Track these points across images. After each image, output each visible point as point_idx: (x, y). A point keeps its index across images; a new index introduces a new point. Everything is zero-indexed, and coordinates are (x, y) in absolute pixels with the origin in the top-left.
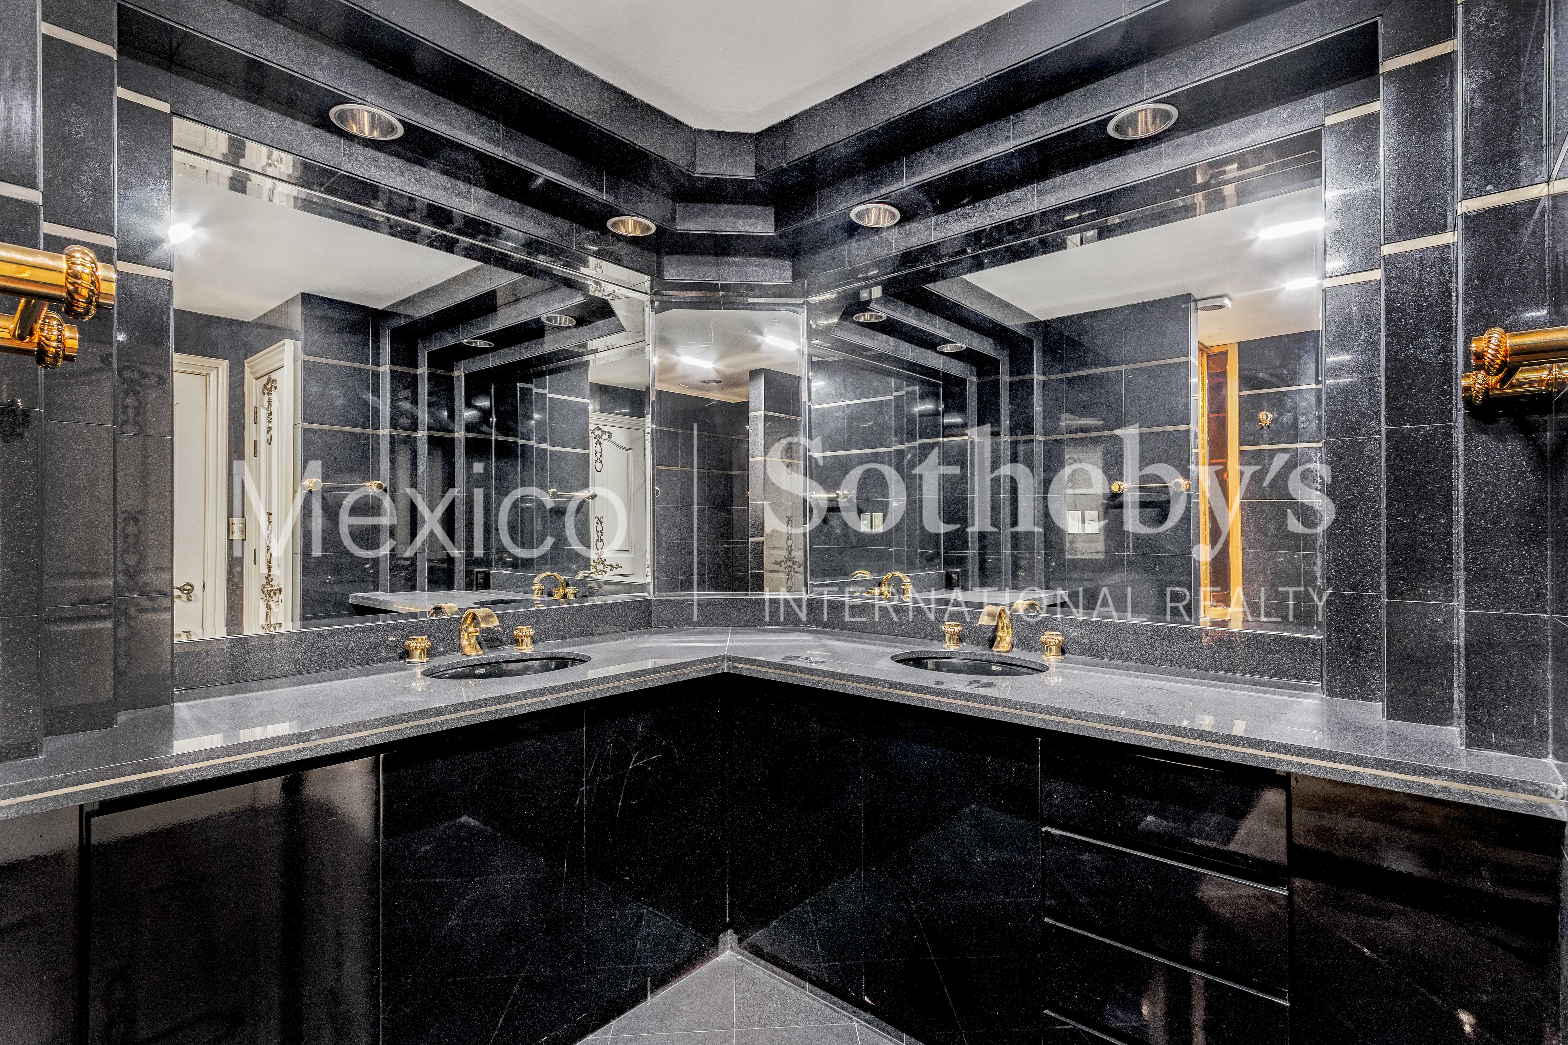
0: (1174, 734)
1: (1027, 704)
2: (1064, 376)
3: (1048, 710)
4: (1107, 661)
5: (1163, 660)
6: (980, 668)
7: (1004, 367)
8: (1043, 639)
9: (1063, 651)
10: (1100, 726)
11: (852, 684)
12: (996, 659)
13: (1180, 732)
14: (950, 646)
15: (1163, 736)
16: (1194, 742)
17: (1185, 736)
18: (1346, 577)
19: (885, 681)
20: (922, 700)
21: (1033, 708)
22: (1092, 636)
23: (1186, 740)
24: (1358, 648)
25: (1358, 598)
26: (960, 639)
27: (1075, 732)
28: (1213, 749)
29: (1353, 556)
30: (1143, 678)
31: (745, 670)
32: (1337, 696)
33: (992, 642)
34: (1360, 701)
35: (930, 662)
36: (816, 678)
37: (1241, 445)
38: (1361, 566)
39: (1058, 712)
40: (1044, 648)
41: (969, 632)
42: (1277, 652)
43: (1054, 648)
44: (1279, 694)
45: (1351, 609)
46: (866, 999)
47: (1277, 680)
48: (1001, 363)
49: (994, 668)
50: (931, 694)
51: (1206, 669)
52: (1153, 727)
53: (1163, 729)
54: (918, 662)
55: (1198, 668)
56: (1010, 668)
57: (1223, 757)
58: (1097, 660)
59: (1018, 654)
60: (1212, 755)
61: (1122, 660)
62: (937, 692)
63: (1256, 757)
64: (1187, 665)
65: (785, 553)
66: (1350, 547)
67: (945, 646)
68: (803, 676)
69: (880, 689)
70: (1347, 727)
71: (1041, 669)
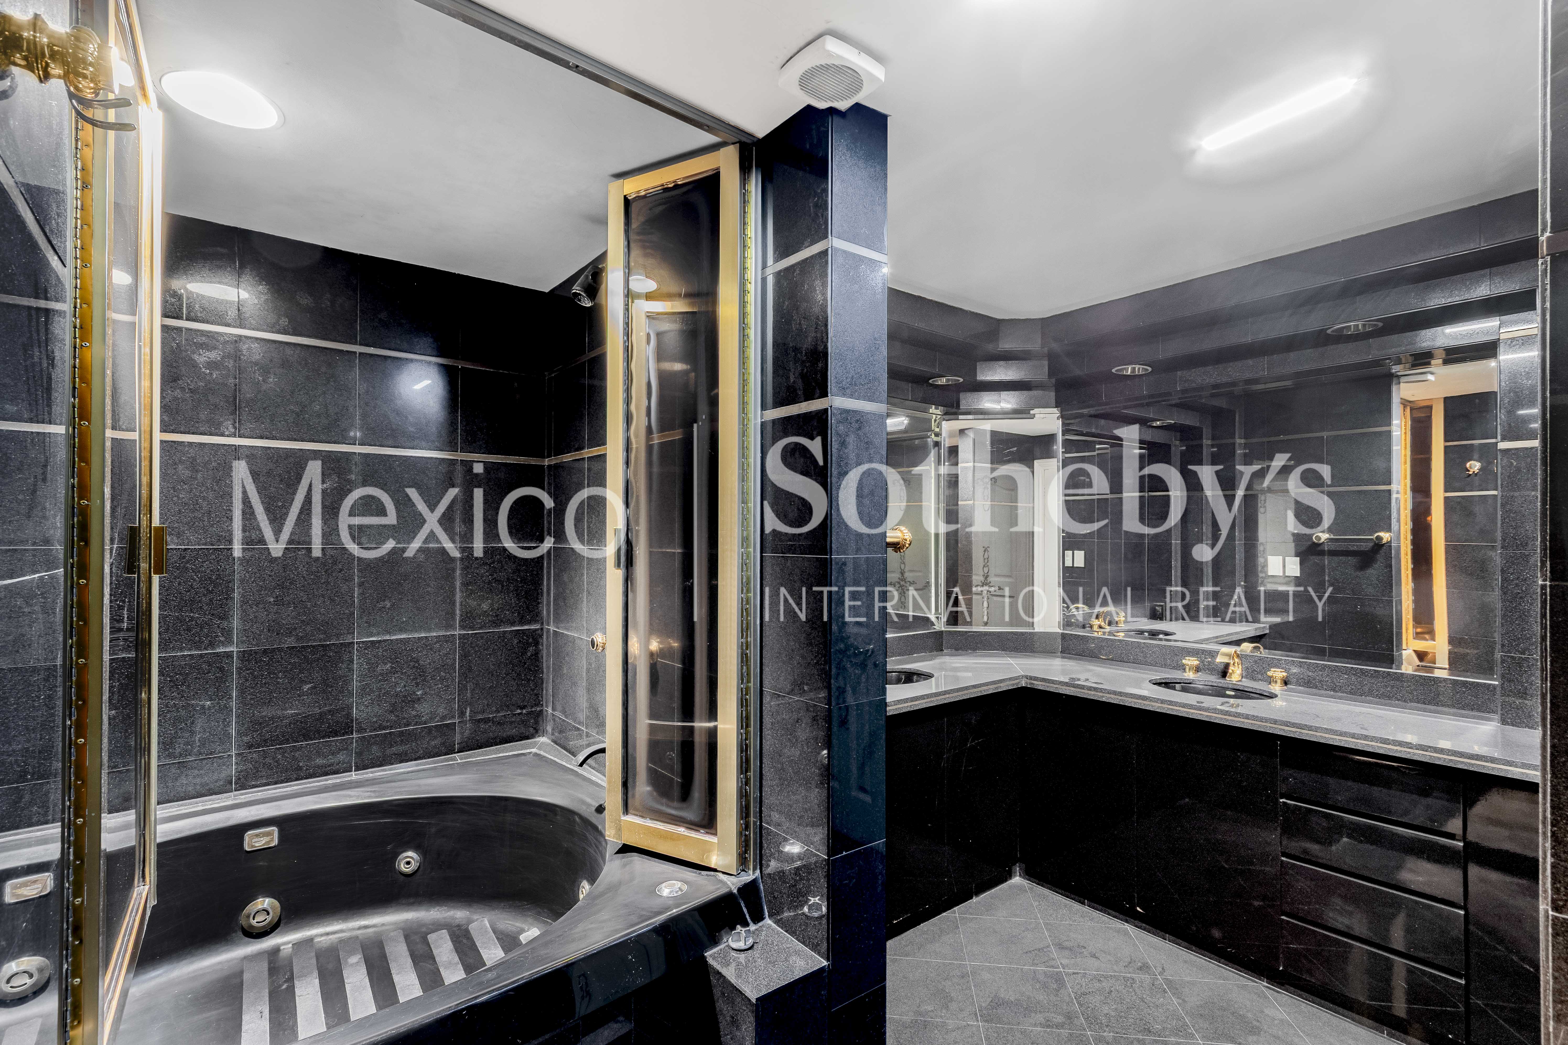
0: (1381, 743)
1: (1272, 719)
2: (1265, 440)
3: (1286, 724)
4: (1323, 692)
5: (1370, 693)
6: (1219, 692)
7: (1207, 432)
8: (1270, 673)
9: (1286, 683)
10: (1327, 736)
11: (1130, 700)
12: (1230, 686)
13: (1385, 741)
14: (1190, 675)
15: (1373, 743)
16: (1395, 748)
17: (1389, 744)
18: (1516, 645)
19: (1158, 699)
20: (1188, 713)
21: (1275, 722)
22: (1310, 674)
23: (1390, 747)
24: (1526, 693)
25: (1526, 659)
26: (1198, 669)
27: (1308, 739)
28: (1409, 753)
29: (1522, 631)
30: (1355, 705)
31: (1040, 686)
32: (1509, 724)
33: (1224, 674)
34: (1527, 729)
35: (1177, 685)
36: (1101, 694)
37: (1446, 491)
38: (1528, 638)
39: (1294, 725)
40: (1270, 680)
41: (1204, 665)
42: (1464, 693)
43: (1279, 681)
44: (1463, 721)
45: (1520, 667)
46: (1138, 909)
47: (1463, 712)
48: (1204, 430)
49: (1228, 692)
50: (1195, 709)
51: (1405, 701)
52: (1366, 738)
53: (1373, 739)
54: (1167, 684)
55: (1398, 700)
56: (1242, 693)
57: (1415, 758)
58: (1314, 691)
59: (1248, 684)
60: (1408, 756)
61: (1334, 690)
62: (1200, 709)
63: (1439, 759)
64: (1389, 698)
65: (982, 579)
66: (1519, 625)
67: (1186, 674)
68: (1089, 692)
69: (1153, 704)
70: (1507, 744)
71: (1272, 696)
